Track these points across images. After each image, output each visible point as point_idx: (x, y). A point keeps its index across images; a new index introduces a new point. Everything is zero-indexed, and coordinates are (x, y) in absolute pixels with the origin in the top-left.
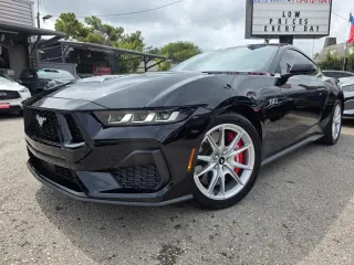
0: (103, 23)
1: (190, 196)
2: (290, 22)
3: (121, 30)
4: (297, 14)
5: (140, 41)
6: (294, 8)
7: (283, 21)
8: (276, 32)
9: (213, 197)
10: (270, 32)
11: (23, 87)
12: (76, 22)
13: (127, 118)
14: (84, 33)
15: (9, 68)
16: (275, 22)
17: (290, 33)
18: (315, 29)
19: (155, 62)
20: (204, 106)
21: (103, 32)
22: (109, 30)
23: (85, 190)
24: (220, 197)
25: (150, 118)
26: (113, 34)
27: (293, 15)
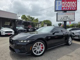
0: (31, 17)
1: (31, 54)
2: (66, 18)
3: (34, 18)
4: (67, 17)
5: (38, 20)
6: (66, 16)
7: (64, 18)
8: (63, 20)
9: (36, 54)
10: (61, 20)
11: (13, 30)
12: (25, 16)
13: (22, 41)
14: (27, 19)
15: (11, 26)
16: (62, 18)
17: (66, 20)
18: (71, 19)
19: (41, 24)
20: (34, 40)
21: (30, 18)
22: (32, 18)
23: (15, 52)
24: (37, 55)
25: (25, 41)
26: (32, 19)
27: (66, 17)
